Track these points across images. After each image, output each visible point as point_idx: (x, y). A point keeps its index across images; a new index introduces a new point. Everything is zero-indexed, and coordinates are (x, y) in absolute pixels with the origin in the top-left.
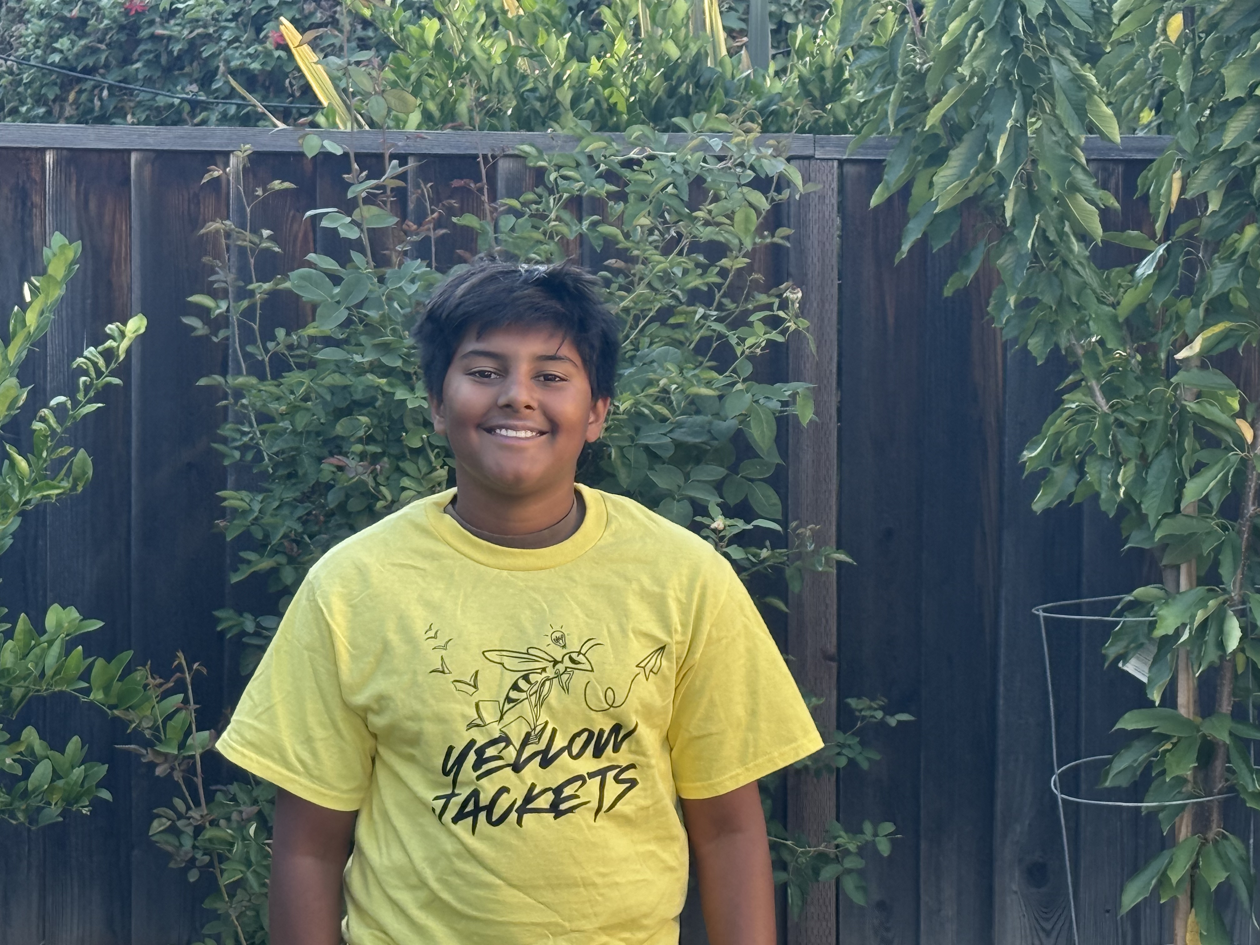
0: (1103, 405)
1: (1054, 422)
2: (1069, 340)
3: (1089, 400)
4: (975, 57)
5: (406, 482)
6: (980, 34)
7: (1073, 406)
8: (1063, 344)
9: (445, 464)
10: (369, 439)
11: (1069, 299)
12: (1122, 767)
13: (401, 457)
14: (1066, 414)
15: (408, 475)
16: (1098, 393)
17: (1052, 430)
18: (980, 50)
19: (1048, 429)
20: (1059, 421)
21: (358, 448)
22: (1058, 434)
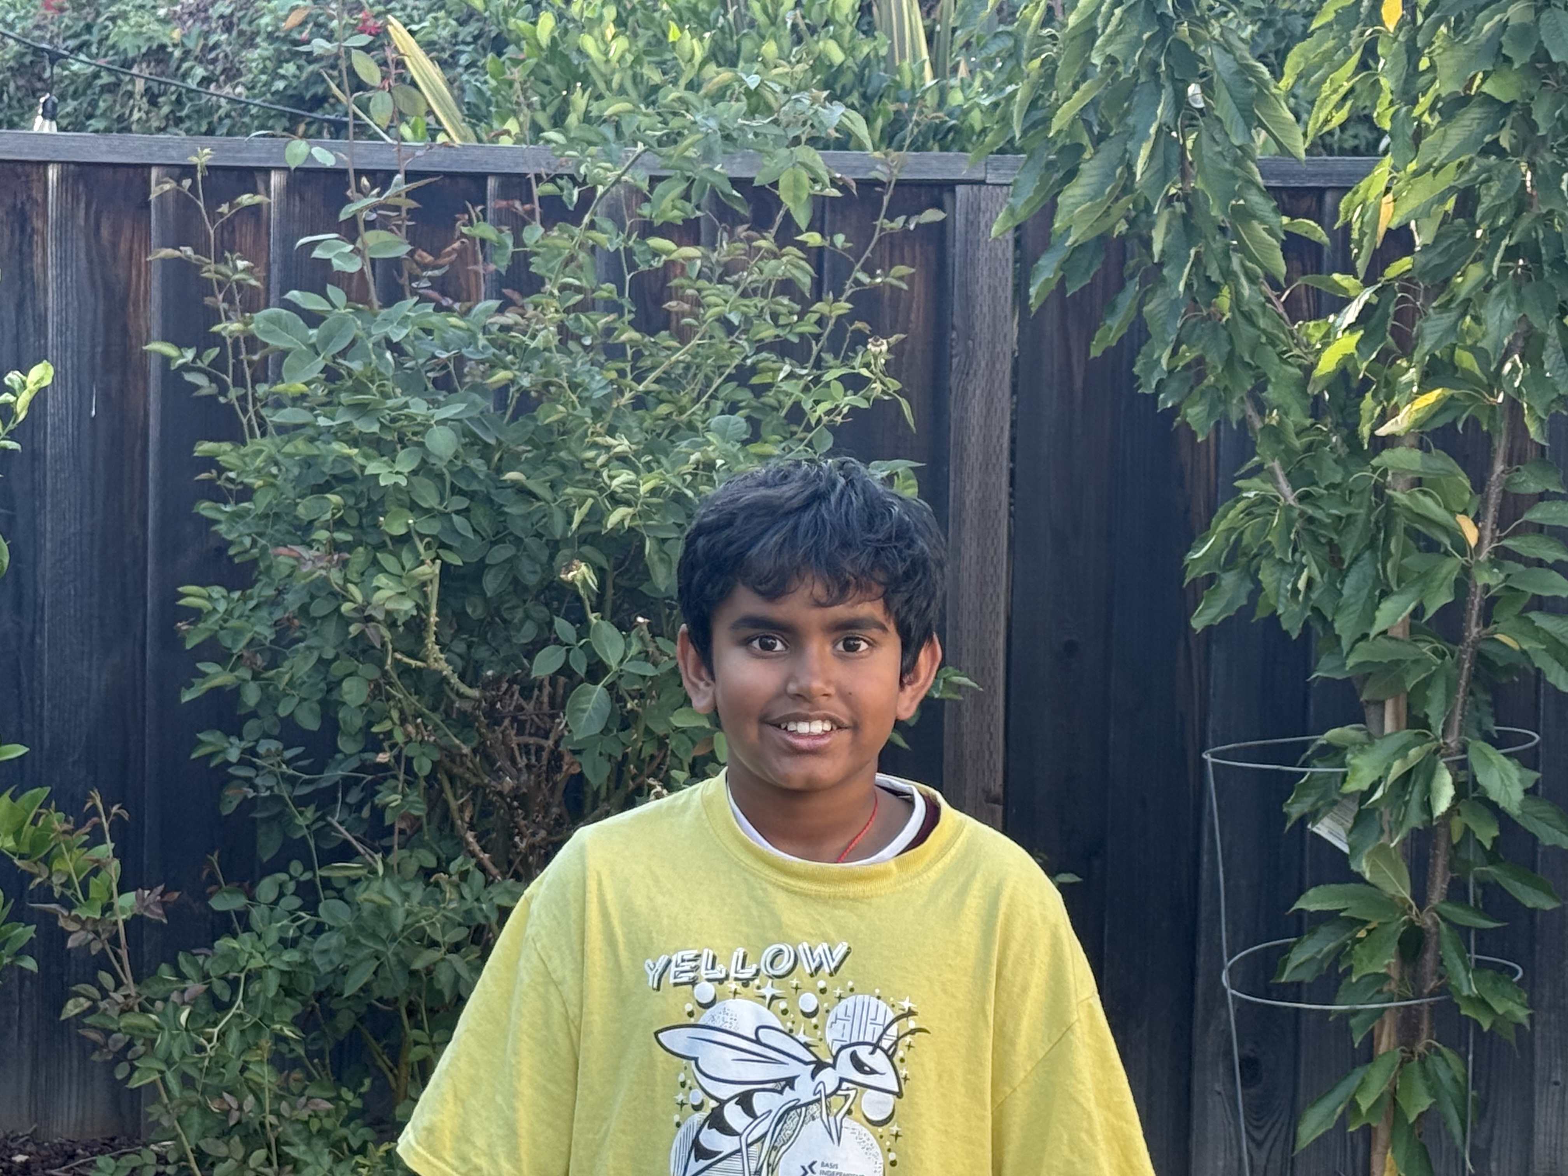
0: (1288, 495)
1: (1225, 516)
2: (1243, 411)
3: (1269, 487)
4: (1109, 41)
5: (381, 580)
6: (1118, 11)
7: (1251, 494)
8: (1235, 416)
9: (438, 557)
10: (340, 524)
11: (1242, 357)
12: (1303, 959)
13: (381, 547)
14: (1241, 505)
15: (386, 571)
16: (1281, 479)
17: (1222, 526)
18: (1117, 33)
19: (1218, 523)
20: (1231, 514)
21: (322, 535)
22: (1230, 530)
